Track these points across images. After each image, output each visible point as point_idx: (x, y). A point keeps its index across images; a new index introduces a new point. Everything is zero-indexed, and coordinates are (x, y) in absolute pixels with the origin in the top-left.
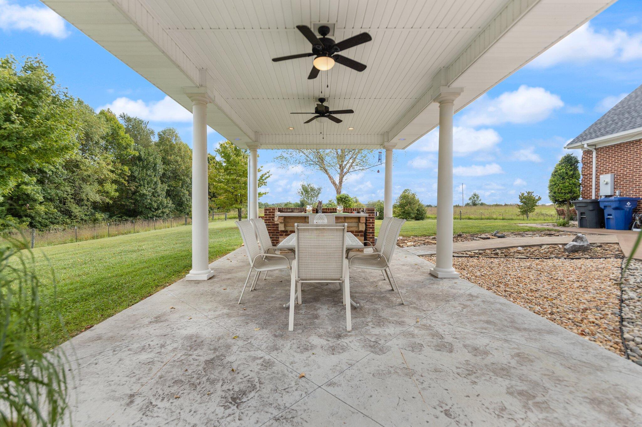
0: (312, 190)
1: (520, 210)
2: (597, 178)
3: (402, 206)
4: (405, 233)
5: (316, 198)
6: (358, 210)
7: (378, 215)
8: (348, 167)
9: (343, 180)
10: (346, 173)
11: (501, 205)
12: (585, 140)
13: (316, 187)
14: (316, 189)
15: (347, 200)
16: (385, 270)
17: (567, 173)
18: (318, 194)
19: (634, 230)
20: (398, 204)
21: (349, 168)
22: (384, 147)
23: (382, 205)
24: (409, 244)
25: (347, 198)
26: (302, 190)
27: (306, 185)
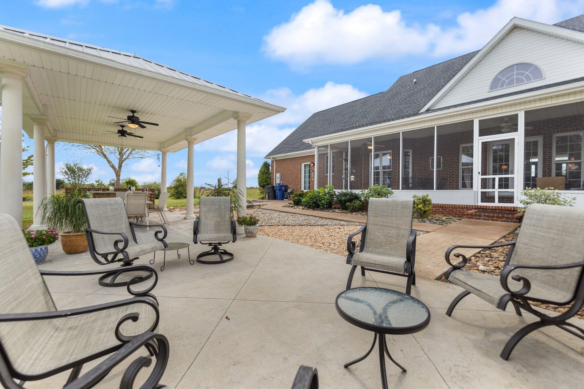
0: (81, 170)
1: (260, 191)
2: (276, 175)
3: (176, 187)
4: (175, 205)
5: (85, 178)
6: (142, 190)
7: (157, 193)
8: (127, 154)
9: (123, 165)
10: (125, 159)
11: (254, 188)
12: (271, 155)
13: (85, 167)
14: (86, 169)
15: (134, 183)
16: (161, 213)
17: (265, 171)
18: (88, 174)
19: (285, 200)
20: (173, 186)
21: (129, 156)
22: (161, 151)
23: (158, 187)
24: (176, 210)
25: (134, 181)
26: (66, 169)
27: (72, 165)
